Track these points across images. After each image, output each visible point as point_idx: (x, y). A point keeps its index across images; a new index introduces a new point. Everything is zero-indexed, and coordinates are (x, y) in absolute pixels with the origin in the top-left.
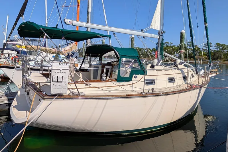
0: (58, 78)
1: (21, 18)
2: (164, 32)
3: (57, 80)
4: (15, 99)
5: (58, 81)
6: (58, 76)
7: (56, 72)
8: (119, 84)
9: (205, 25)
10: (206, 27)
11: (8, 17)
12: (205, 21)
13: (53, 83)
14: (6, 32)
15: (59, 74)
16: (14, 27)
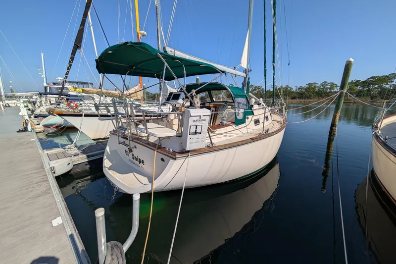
0: (196, 128)
1: (78, 51)
2: (251, 71)
3: (196, 131)
4: (105, 157)
5: (196, 133)
6: (196, 126)
7: (194, 121)
8: (237, 127)
9: (273, 65)
10: (274, 67)
11: (42, 55)
12: (274, 62)
13: (191, 136)
14: (44, 73)
15: (198, 123)
16: (70, 62)
